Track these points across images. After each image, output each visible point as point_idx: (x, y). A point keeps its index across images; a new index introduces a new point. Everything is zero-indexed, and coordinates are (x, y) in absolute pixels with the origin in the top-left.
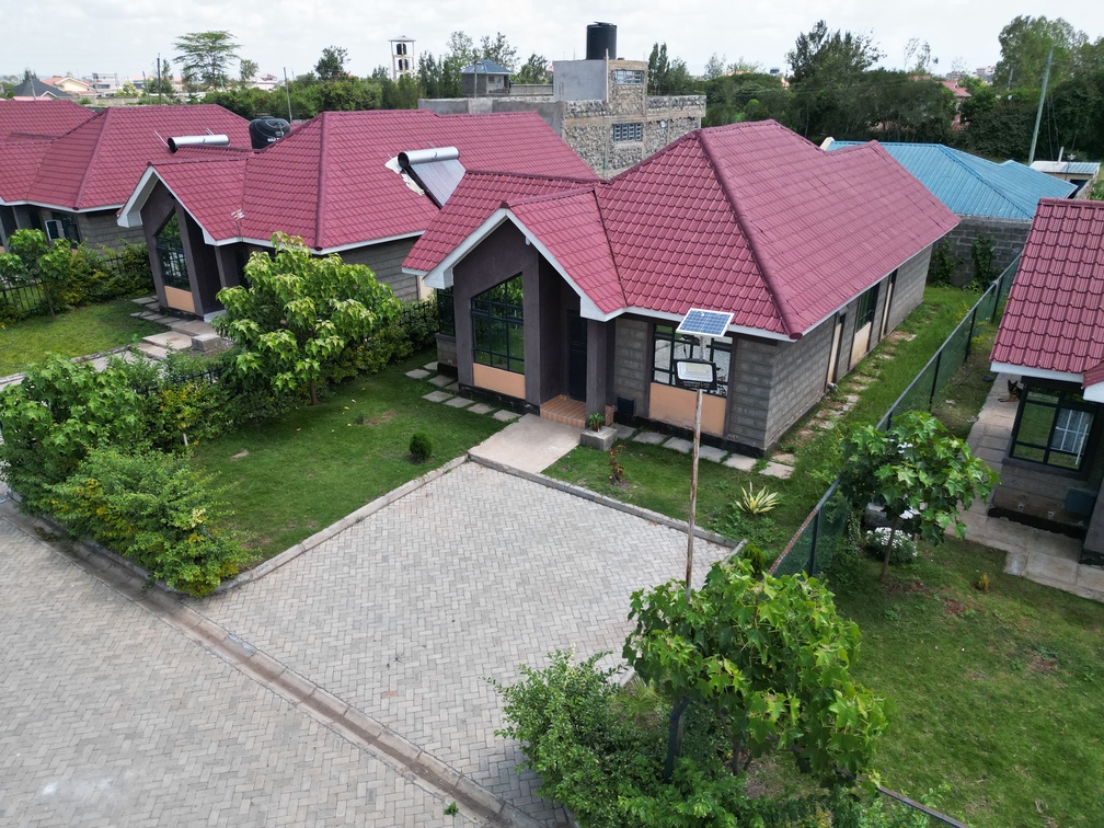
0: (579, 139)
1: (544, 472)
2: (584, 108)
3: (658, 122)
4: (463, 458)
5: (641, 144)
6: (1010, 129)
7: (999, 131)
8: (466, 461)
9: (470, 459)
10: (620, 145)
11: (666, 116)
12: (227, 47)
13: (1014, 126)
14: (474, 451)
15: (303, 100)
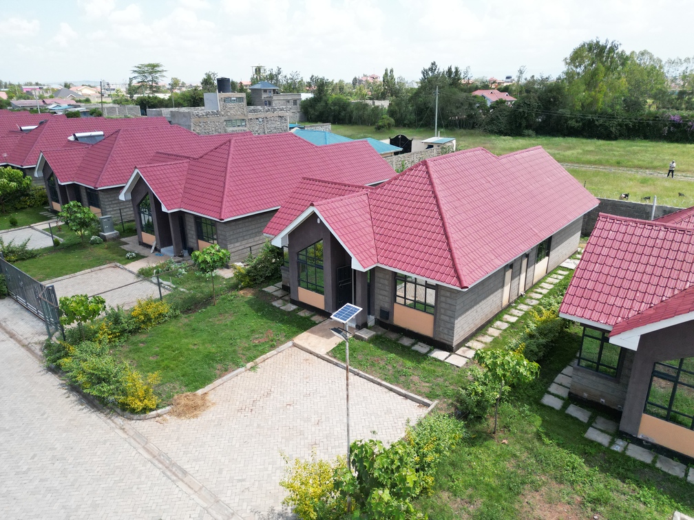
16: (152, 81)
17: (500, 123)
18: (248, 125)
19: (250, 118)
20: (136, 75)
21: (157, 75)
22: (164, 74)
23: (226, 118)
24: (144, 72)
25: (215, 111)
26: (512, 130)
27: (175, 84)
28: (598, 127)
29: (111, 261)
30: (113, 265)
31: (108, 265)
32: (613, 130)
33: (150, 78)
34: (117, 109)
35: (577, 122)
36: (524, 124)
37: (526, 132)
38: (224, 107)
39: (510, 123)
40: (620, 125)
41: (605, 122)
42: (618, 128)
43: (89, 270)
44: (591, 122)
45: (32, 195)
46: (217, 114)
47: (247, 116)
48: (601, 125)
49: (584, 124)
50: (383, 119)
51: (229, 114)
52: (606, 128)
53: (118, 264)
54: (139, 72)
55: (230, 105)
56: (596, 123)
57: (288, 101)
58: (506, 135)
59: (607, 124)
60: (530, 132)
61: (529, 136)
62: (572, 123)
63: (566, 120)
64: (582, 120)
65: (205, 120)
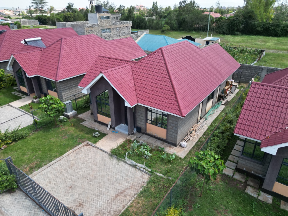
0: (90, 33)
1: (19, 108)
2: (91, 26)
3: (116, 28)
4: (7, 105)
5: (111, 33)
6: (223, 27)
7: (220, 27)
8: (8, 105)
9: (9, 105)
10: (104, 34)
11: (119, 26)
12: (45, 3)
13: (224, 26)
14: (10, 104)
15: (59, 17)
16: (41, 7)
17: (223, 28)
18: (112, 32)
19: (113, 27)
20: (33, 4)
21: (44, 4)
22: (47, 4)
23: (102, 28)
24: (37, 3)
25: (96, 24)
26: (229, 32)
27: (51, 9)
28: (271, 31)
29: (83, 139)
30: (85, 143)
31: (83, 144)
32: (279, 32)
33: (40, 6)
34: (27, 22)
35: (261, 28)
36: (236, 29)
37: (237, 33)
38: (101, 21)
39: (228, 28)
40: (282, 29)
41: (275, 28)
42: (281, 31)
43: (71, 151)
44: (268, 28)
45: (5, 80)
46: (97, 25)
47: (111, 26)
48: (272, 30)
49: (264, 29)
50: (165, 27)
51: (103, 26)
52: (275, 31)
53: (90, 143)
54: (34, 3)
55: (104, 20)
56: (270, 28)
57: (114, 18)
58: (227, 34)
59: (276, 29)
60: (239, 33)
61: (238, 35)
62: (259, 29)
63: (256, 27)
64: (263, 27)
65: (92, 29)
